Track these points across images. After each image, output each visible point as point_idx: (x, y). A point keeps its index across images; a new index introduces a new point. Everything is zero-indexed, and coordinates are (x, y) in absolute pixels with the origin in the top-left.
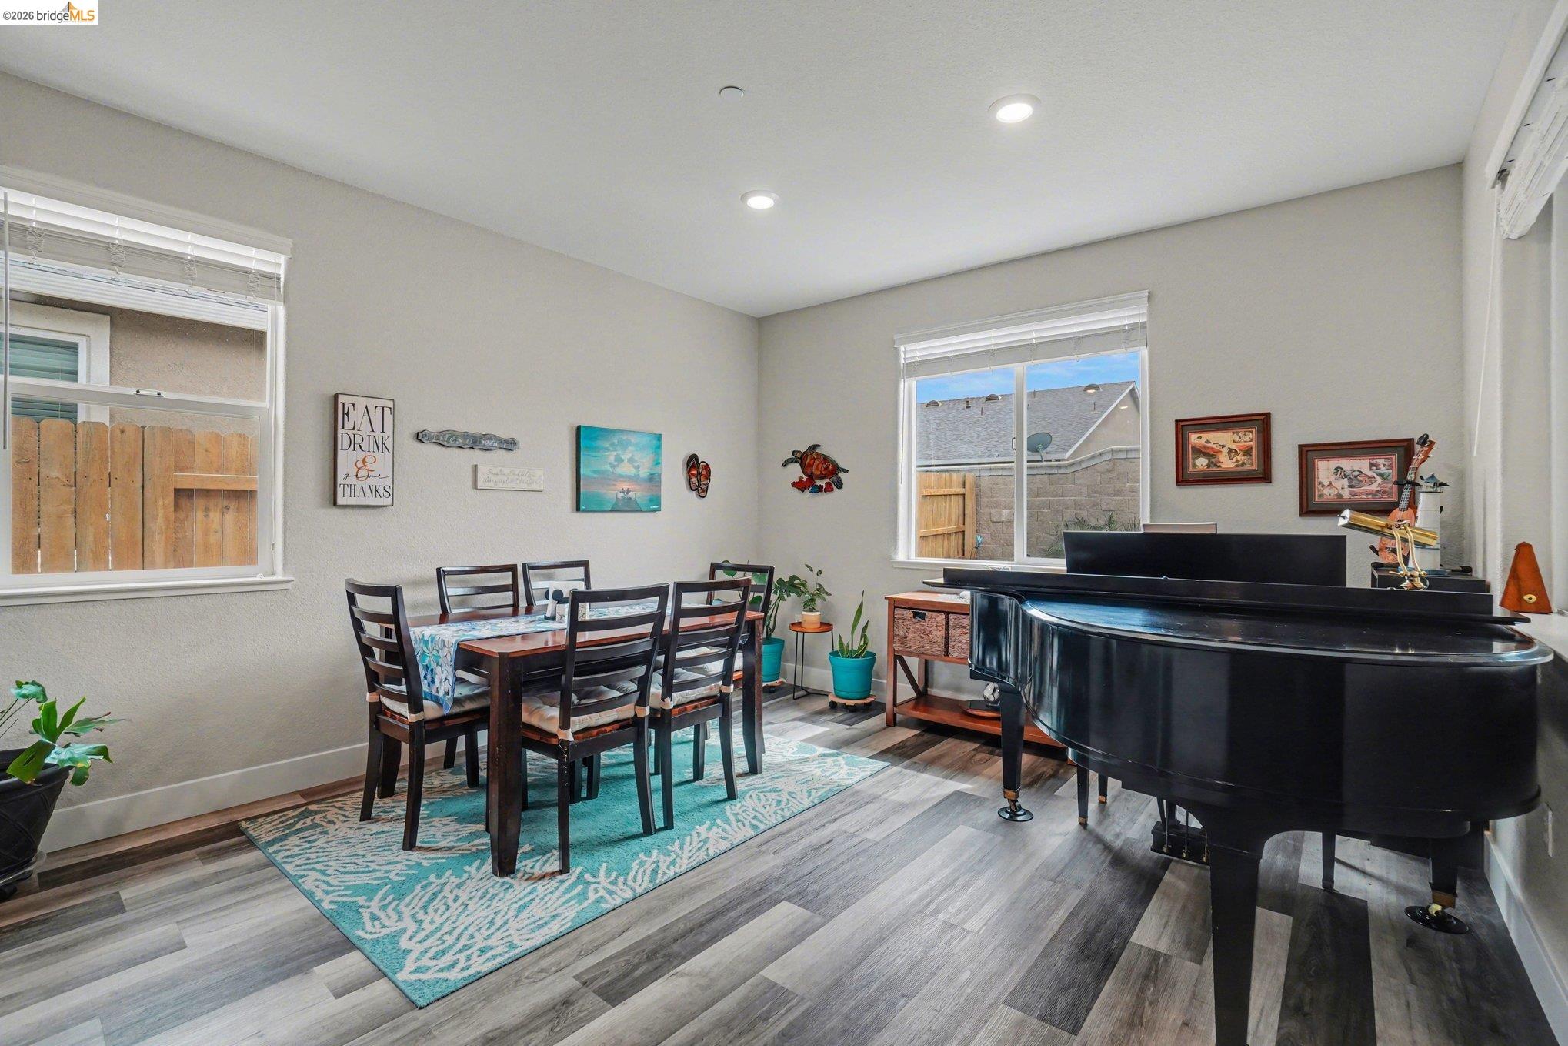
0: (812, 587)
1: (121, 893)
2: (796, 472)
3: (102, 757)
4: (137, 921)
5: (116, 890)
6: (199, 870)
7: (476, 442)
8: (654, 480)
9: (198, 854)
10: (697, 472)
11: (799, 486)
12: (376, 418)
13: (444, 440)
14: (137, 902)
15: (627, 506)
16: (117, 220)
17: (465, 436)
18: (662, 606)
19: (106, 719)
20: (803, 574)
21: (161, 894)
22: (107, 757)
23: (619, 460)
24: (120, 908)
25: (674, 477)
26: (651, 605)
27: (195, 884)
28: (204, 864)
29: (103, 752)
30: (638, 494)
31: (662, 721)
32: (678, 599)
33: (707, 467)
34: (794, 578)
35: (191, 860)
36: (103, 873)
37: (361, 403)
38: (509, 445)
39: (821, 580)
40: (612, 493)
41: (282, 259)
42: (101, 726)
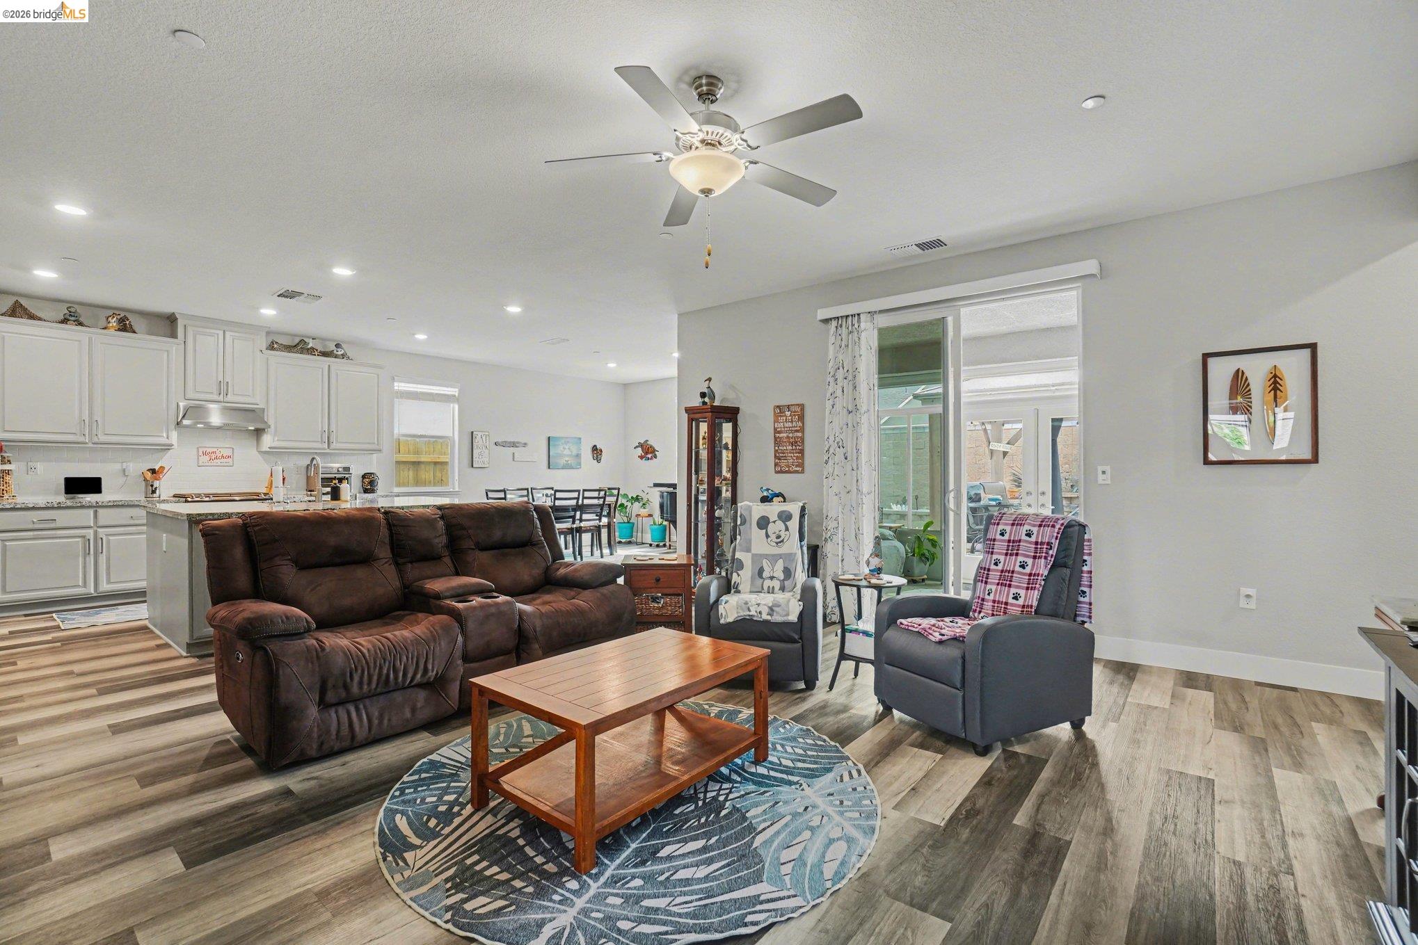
0: (645, 500)
2: (639, 451)
7: (514, 445)
8: (578, 456)
10: (597, 453)
11: (641, 457)
12: (484, 438)
13: (504, 444)
15: (567, 467)
16: (434, 388)
17: (510, 442)
18: (579, 495)
20: (641, 494)
23: (564, 448)
25: (587, 454)
26: (575, 495)
30: (572, 461)
31: (580, 530)
32: (583, 494)
33: (601, 451)
34: (637, 496)
37: (480, 434)
38: (525, 445)
39: (648, 496)
40: (562, 462)
41: (457, 390)
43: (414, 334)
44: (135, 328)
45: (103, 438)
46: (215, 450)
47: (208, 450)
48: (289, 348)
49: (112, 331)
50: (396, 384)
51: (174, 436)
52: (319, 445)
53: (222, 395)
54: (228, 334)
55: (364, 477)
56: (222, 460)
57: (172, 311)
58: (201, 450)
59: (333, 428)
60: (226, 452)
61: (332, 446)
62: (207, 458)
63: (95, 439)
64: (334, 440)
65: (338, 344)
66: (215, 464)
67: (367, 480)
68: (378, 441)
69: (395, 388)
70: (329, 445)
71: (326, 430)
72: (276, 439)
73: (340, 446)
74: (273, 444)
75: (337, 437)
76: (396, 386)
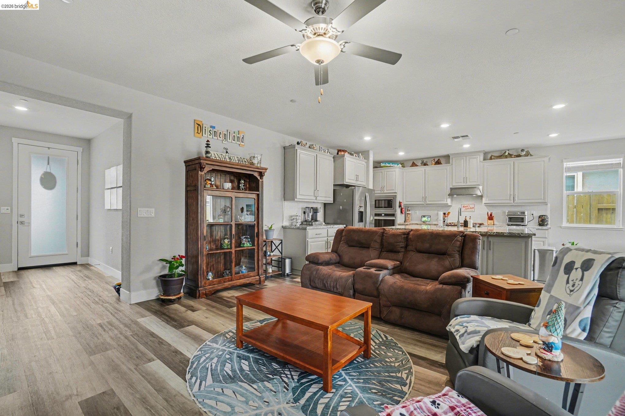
43: (548, 135)
44: (442, 163)
45: (428, 203)
46: (467, 205)
47: (465, 205)
48: (500, 157)
49: (433, 165)
50: (565, 164)
51: (449, 201)
52: (508, 201)
53: (465, 183)
54: (467, 157)
55: (540, 217)
56: (470, 209)
57: (448, 154)
58: (462, 205)
59: (516, 193)
60: (472, 206)
61: (515, 202)
62: (464, 208)
63: (426, 203)
64: (516, 199)
65: (523, 150)
66: (468, 211)
67: (540, 219)
68: (544, 198)
69: (565, 166)
70: (514, 201)
71: (512, 193)
72: (487, 199)
73: (520, 201)
74: (486, 202)
75: (518, 197)
76: (565, 165)
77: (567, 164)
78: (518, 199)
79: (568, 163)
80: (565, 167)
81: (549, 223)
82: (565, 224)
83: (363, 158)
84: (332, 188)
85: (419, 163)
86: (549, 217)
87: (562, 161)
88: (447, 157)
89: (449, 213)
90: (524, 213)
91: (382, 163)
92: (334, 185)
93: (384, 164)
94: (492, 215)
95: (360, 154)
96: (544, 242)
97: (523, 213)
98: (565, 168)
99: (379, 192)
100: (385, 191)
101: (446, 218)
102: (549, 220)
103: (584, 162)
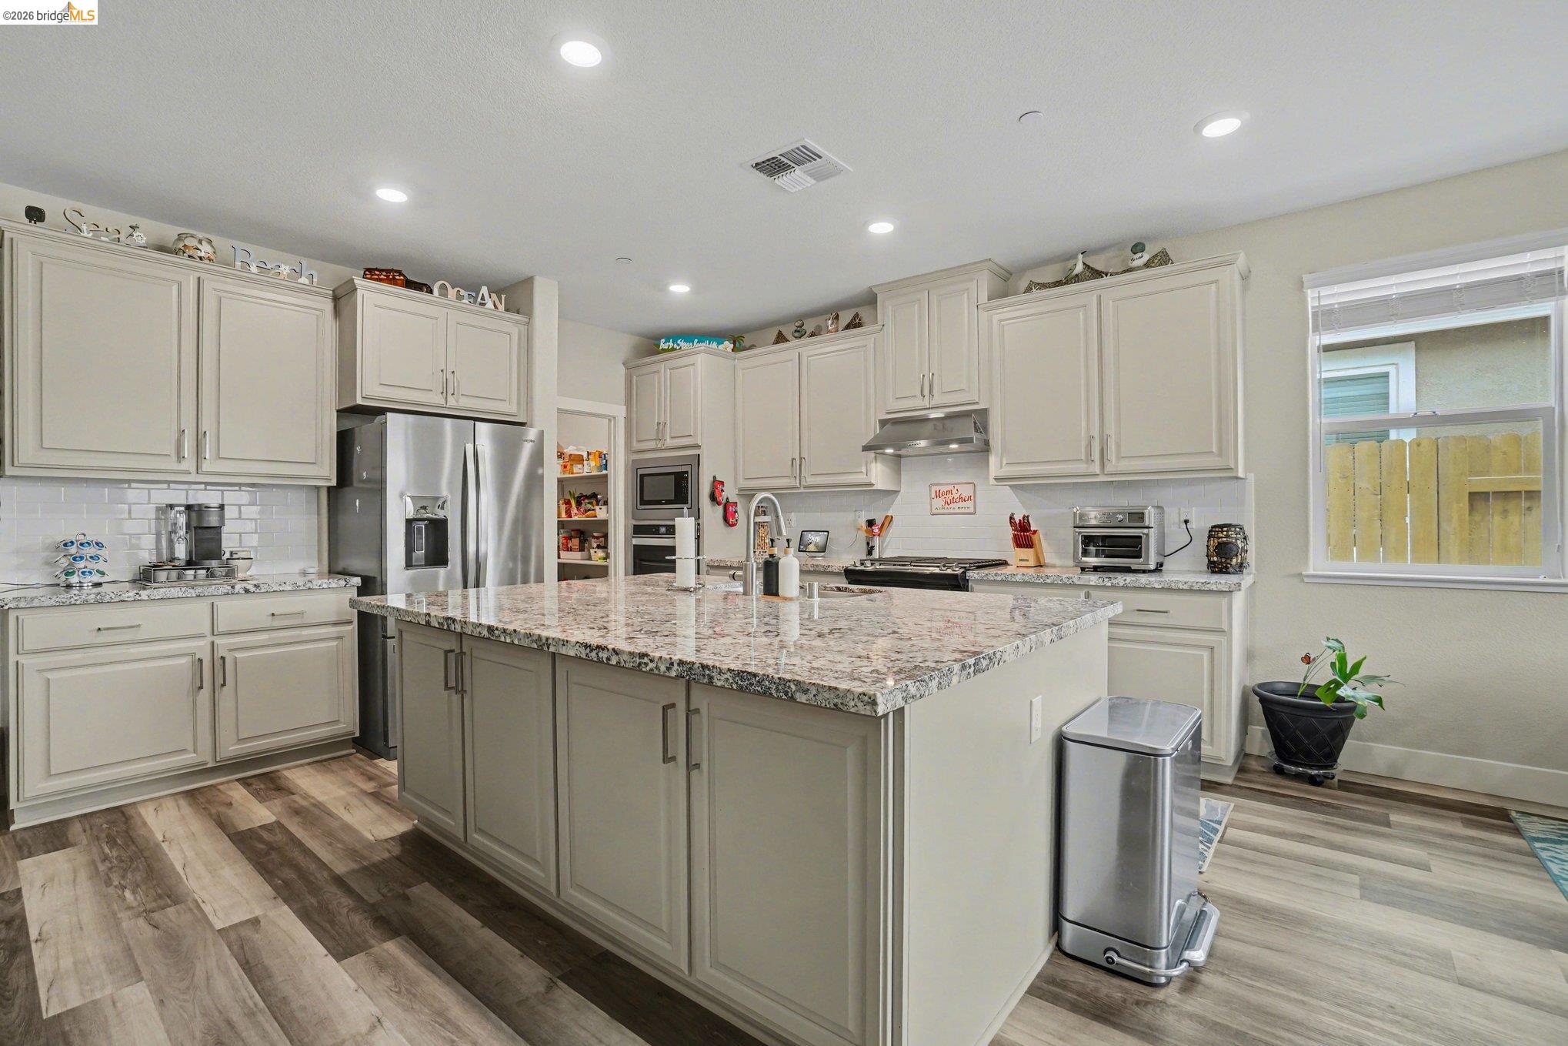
1: (1390, 816)
3: (1377, 704)
4: (1396, 837)
5: (1387, 812)
6: (1459, 829)
9: (1462, 818)
14: (1400, 825)
19: (1385, 678)
21: (1421, 829)
22: (1381, 705)
24: (1388, 824)
27: (1451, 836)
28: (1464, 826)
29: (1379, 700)
35: (1453, 819)
36: (1381, 797)
42: (1381, 683)
45: (812, 480)
46: (949, 488)
47: (942, 489)
50: (1310, 294)
51: (878, 474)
52: (1082, 468)
53: (927, 397)
54: (934, 296)
55: (1215, 530)
56: (960, 504)
57: (870, 285)
59: (1112, 431)
60: (966, 491)
61: (1109, 468)
62: (940, 501)
63: (805, 484)
64: (1112, 454)
65: (1138, 248)
66: (952, 511)
67: (1213, 543)
68: (1220, 449)
69: (1311, 304)
70: (1103, 465)
71: (1096, 433)
72: (1004, 462)
73: (1125, 465)
74: (1001, 473)
75: (1118, 446)
76: (1313, 298)
77: (1322, 296)
78: (1119, 458)
79: (1324, 291)
80: (1313, 307)
81: (1251, 557)
82: (1319, 563)
83: (501, 307)
84: (330, 426)
85: (787, 331)
86: (1251, 531)
87: (1301, 286)
88: (870, 300)
89: (889, 520)
90: (1140, 516)
91: (663, 340)
92: (338, 411)
93: (671, 344)
94: (1032, 529)
95: (484, 290)
96: (1212, 648)
97: (1138, 517)
98: (1315, 315)
99: (652, 445)
100: (669, 443)
101: (876, 542)
102: (1252, 546)
103: (1394, 279)
